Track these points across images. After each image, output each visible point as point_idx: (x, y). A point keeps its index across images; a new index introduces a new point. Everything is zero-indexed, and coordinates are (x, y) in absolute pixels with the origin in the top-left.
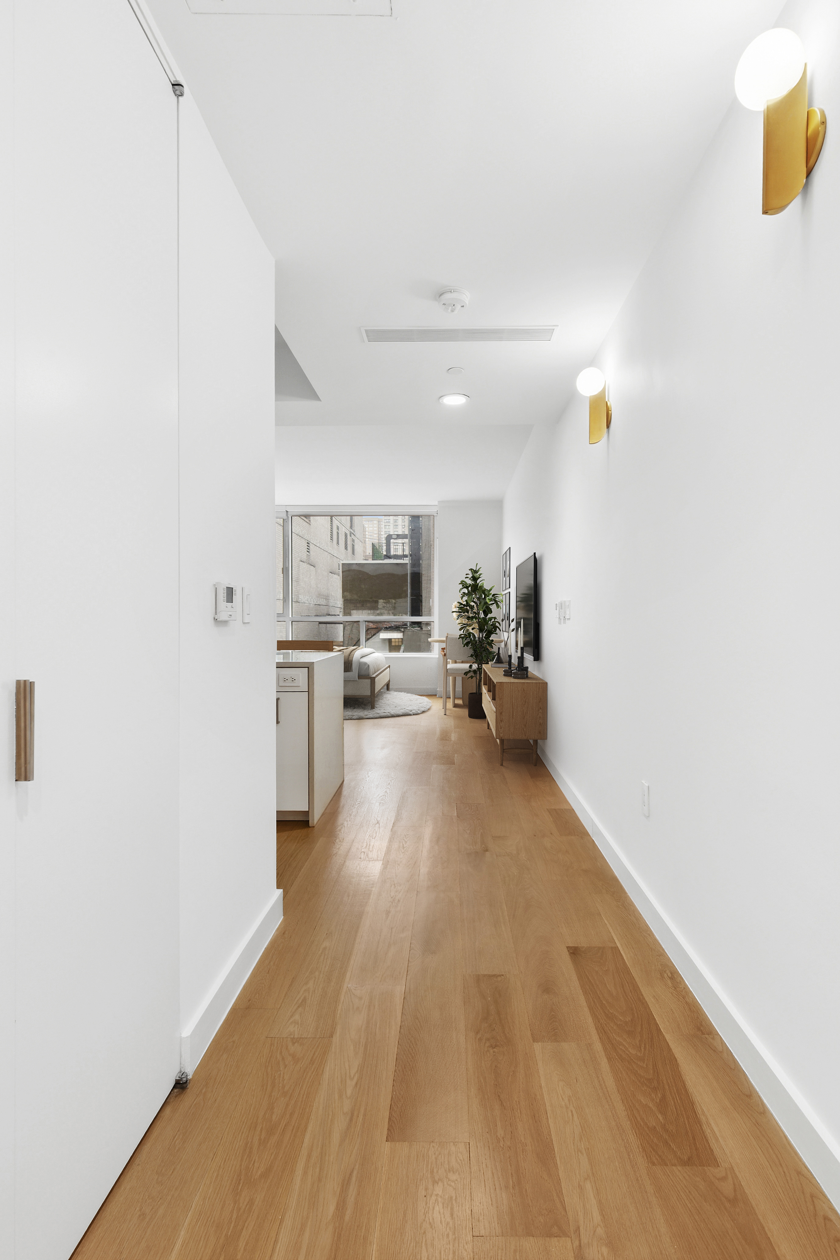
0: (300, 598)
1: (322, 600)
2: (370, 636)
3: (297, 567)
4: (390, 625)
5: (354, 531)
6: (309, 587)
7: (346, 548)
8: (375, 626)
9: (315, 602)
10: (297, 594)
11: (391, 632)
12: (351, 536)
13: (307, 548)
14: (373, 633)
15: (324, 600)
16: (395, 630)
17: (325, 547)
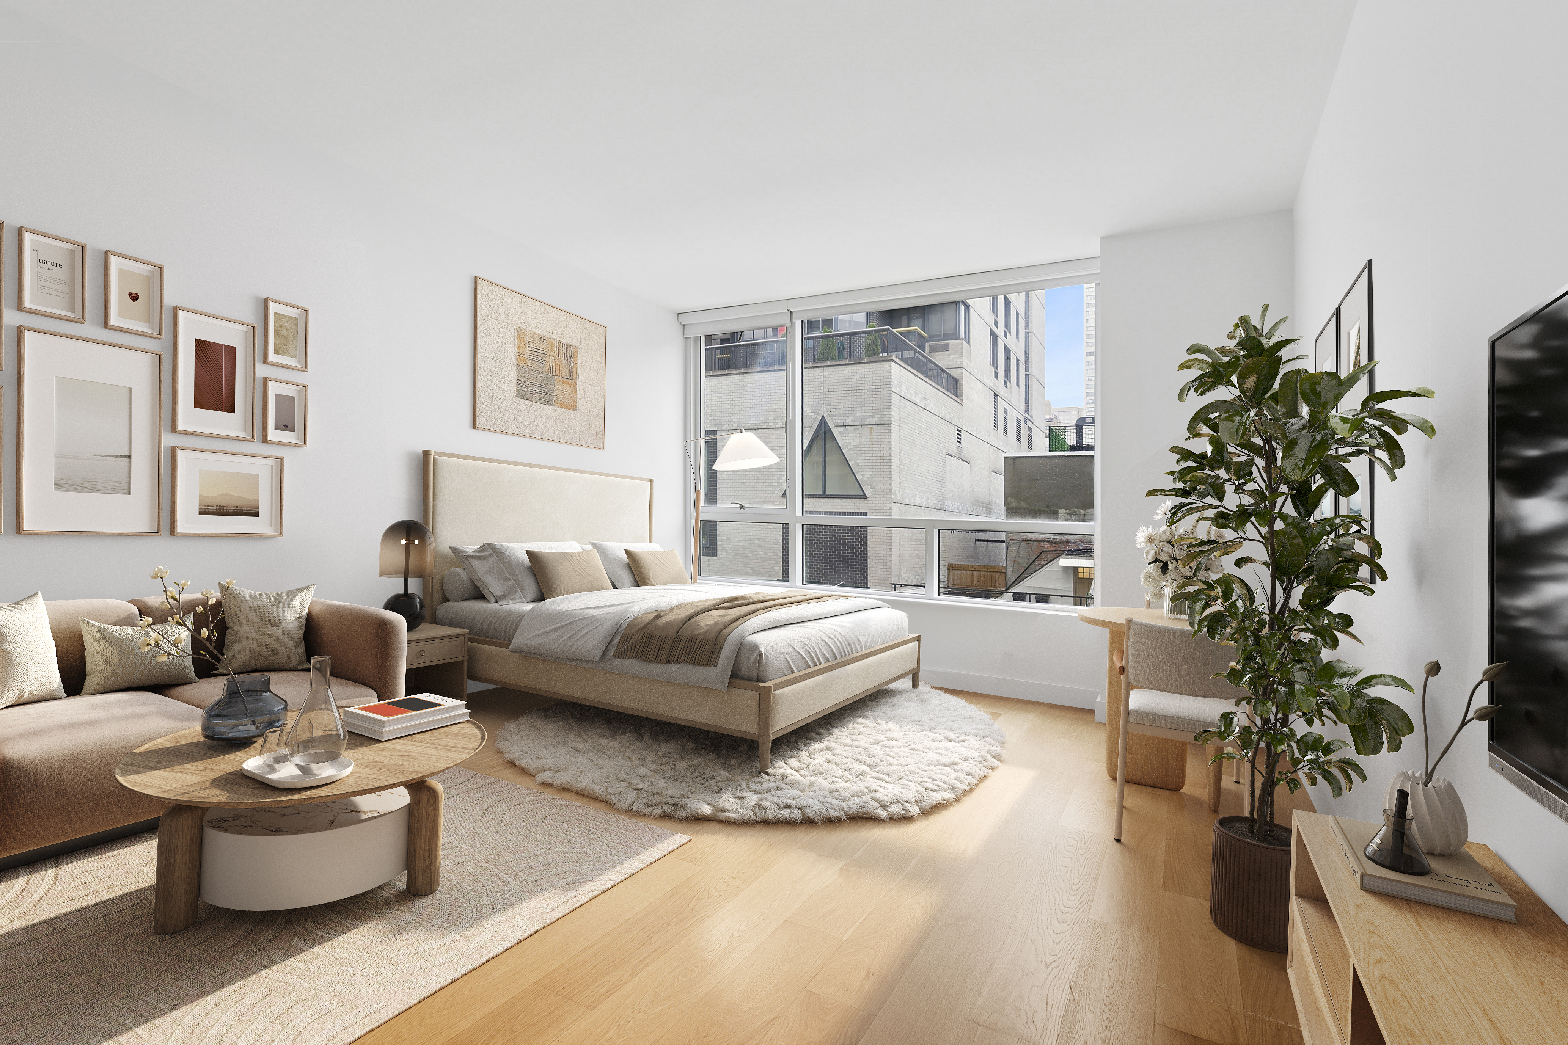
0: (946, 504)
1: (981, 508)
2: (1046, 562)
3: (942, 463)
4: (1076, 548)
5: (1032, 417)
6: (960, 490)
7: (1019, 439)
8: (1053, 548)
9: (970, 511)
10: (941, 498)
11: (1077, 557)
12: (1026, 423)
13: (958, 438)
14: (1050, 557)
15: (984, 509)
16: (1084, 555)
17: (986, 436)
